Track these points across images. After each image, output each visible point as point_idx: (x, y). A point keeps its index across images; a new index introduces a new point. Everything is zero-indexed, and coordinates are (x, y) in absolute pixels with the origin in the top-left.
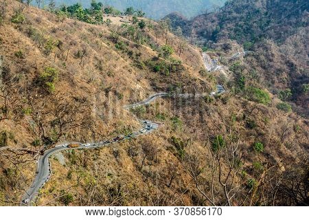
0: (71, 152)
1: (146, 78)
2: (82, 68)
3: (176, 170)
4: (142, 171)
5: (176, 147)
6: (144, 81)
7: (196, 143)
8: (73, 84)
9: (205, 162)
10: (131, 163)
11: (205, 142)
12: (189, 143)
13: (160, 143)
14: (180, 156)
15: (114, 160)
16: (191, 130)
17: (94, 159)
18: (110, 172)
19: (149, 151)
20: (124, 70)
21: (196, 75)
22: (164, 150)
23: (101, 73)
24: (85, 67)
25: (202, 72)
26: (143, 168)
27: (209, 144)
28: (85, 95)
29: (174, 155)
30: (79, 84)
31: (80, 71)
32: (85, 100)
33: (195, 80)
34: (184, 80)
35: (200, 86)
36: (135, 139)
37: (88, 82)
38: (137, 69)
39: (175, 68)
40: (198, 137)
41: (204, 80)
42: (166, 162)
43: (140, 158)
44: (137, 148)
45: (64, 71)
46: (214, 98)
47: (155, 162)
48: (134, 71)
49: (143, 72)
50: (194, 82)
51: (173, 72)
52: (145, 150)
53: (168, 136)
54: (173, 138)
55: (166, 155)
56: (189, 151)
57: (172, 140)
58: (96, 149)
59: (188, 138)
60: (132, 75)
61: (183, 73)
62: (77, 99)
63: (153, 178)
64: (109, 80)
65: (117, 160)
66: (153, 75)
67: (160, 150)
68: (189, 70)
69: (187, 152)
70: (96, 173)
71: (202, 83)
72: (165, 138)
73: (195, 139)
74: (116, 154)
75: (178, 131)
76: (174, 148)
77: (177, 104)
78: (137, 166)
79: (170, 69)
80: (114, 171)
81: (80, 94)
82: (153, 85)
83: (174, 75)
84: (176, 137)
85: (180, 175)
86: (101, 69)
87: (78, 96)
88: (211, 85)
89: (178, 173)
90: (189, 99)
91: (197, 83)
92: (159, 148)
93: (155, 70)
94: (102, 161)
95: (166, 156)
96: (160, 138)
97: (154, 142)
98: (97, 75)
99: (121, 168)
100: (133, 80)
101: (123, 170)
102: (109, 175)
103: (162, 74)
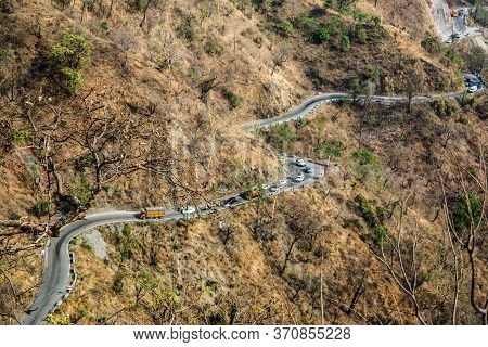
0: (120, 229)
1: (295, 58)
2: (147, 36)
3: (365, 274)
4: (286, 275)
5: (366, 219)
6: (291, 66)
7: (413, 212)
8: (125, 72)
9: (434, 257)
10: (261, 258)
11: (434, 209)
12: (397, 212)
13: (328, 210)
14: (375, 242)
15: (220, 250)
16: (401, 179)
17: (175, 248)
18: (212, 277)
19: (301, 229)
20: (244, 40)
21: (415, 50)
22: (337, 227)
23: (191, 47)
24: (153, 31)
25: (430, 44)
26: (289, 270)
27: (445, 215)
28: (154, 97)
29: (363, 238)
30: (140, 73)
31: (142, 42)
32: (152, 109)
33: (413, 62)
34: (386, 62)
35: (424, 75)
36: (270, 202)
37: (160, 69)
38: (274, 36)
39: (366, 35)
40: (418, 197)
41: (434, 61)
42: (343, 256)
43: (281, 244)
44: (274, 223)
45: (105, 42)
46: (457, 106)
47: (318, 254)
48: (267, 42)
49: (289, 45)
50: (409, 67)
51: (360, 43)
52: (293, 227)
53: (347, 194)
54: (358, 199)
55: (343, 238)
56: (397, 229)
57: (358, 205)
58: (179, 224)
59: (394, 199)
60: (264, 51)
61: (384, 46)
62: (134, 109)
63: (312, 292)
64: (209, 62)
65: (227, 250)
66: (313, 52)
67: (327, 228)
68: (398, 39)
69: (393, 231)
70: (180, 278)
71: (429, 69)
72: (340, 200)
73: (412, 202)
74: (226, 236)
75: (371, 182)
76: (361, 221)
77: (368, 118)
78: (273, 265)
79: (353, 36)
80: (221, 276)
81: (142, 95)
82: (311, 75)
83: (363, 51)
84: (366, 196)
85: (375, 286)
86: (189, 37)
87: (137, 99)
88: (452, 73)
89: (370, 281)
90: (397, 106)
91: (418, 69)
92: (325, 223)
93: (317, 39)
94: (192, 251)
95: (342, 242)
96: (329, 200)
97: (314, 207)
98: (181, 51)
99: (237, 268)
100: (266, 63)
101: (240, 275)
102: (209, 283)
103: (333, 48)
